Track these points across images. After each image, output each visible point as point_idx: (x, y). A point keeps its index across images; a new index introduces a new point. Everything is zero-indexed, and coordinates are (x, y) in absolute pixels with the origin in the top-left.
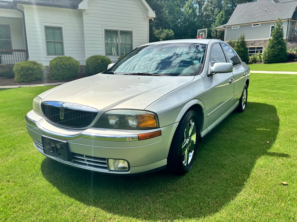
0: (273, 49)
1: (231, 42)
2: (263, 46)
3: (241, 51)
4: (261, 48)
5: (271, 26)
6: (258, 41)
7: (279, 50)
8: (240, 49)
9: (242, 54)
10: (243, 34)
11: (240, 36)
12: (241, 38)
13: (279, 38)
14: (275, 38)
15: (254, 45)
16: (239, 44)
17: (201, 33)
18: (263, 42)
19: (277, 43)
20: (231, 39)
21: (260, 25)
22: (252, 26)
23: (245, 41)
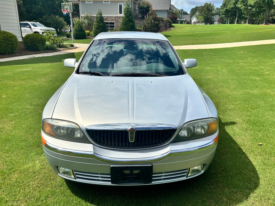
0: (126, 26)
1: (87, 16)
2: (114, 22)
3: (101, 26)
4: (113, 23)
5: (119, 4)
6: (110, 17)
7: (130, 27)
8: (99, 24)
9: (102, 29)
10: (100, 10)
11: (98, 12)
12: (99, 14)
13: (130, 16)
14: (126, 16)
15: (107, 21)
16: (98, 19)
17: (65, 7)
18: (114, 18)
19: (128, 21)
20: (87, 13)
21: (109, 3)
22: (104, 3)
23: (103, 17)
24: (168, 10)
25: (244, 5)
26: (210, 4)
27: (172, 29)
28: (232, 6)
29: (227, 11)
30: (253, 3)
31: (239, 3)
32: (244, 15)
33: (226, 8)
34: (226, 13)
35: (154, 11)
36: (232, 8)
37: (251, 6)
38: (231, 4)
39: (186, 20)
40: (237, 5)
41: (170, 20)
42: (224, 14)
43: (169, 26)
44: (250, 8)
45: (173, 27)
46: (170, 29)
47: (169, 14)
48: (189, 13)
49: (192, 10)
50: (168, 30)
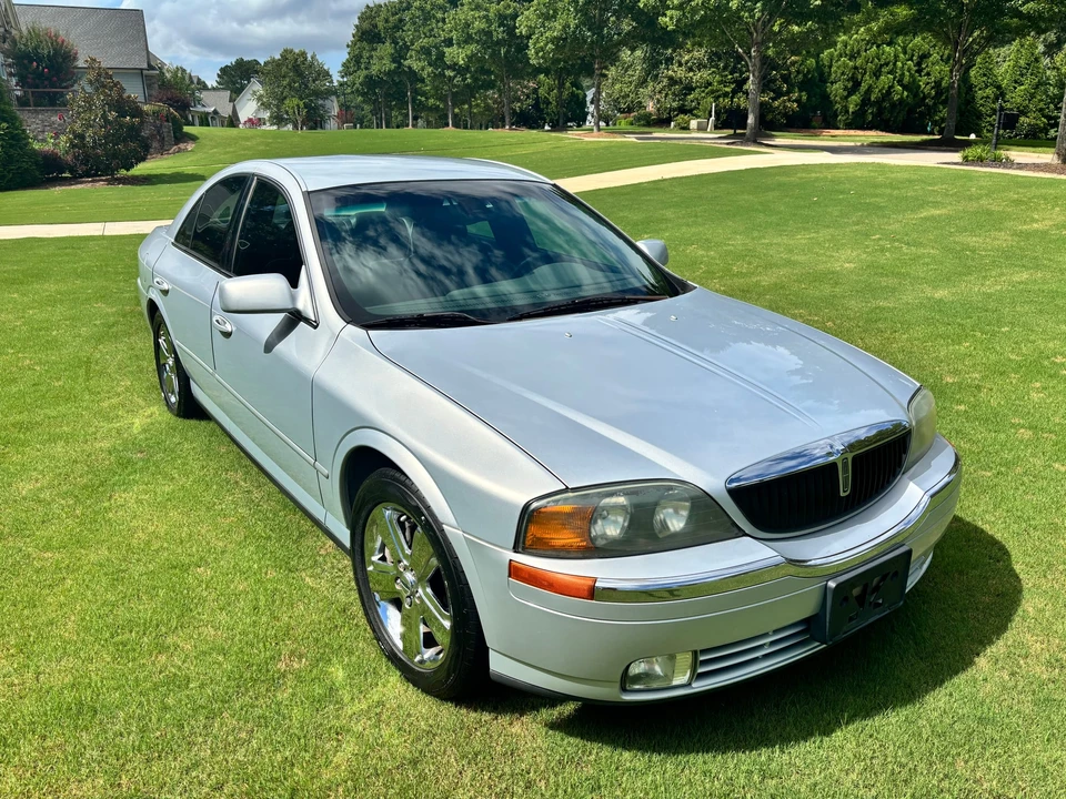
24: (142, 69)
25: (430, 65)
26: (303, 54)
27: (190, 146)
28: (389, 65)
29: (371, 83)
30: (463, 59)
31: (411, 57)
32: (423, 99)
33: (365, 72)
34: (369, 89)
35: (107, 73)
36: (389, 73)
37: (454, 66)
38: (381, 58)
39: (215, 112)
40: (406, 63)
41: (172, 110)
42: (363, 94)
43: (175, 137)
44: (449, 73)
45: (193, 138)
46: (182, 146)
47: (149, 86)
48: (215, 84)
49: (225, 71)
50: (174, 153)
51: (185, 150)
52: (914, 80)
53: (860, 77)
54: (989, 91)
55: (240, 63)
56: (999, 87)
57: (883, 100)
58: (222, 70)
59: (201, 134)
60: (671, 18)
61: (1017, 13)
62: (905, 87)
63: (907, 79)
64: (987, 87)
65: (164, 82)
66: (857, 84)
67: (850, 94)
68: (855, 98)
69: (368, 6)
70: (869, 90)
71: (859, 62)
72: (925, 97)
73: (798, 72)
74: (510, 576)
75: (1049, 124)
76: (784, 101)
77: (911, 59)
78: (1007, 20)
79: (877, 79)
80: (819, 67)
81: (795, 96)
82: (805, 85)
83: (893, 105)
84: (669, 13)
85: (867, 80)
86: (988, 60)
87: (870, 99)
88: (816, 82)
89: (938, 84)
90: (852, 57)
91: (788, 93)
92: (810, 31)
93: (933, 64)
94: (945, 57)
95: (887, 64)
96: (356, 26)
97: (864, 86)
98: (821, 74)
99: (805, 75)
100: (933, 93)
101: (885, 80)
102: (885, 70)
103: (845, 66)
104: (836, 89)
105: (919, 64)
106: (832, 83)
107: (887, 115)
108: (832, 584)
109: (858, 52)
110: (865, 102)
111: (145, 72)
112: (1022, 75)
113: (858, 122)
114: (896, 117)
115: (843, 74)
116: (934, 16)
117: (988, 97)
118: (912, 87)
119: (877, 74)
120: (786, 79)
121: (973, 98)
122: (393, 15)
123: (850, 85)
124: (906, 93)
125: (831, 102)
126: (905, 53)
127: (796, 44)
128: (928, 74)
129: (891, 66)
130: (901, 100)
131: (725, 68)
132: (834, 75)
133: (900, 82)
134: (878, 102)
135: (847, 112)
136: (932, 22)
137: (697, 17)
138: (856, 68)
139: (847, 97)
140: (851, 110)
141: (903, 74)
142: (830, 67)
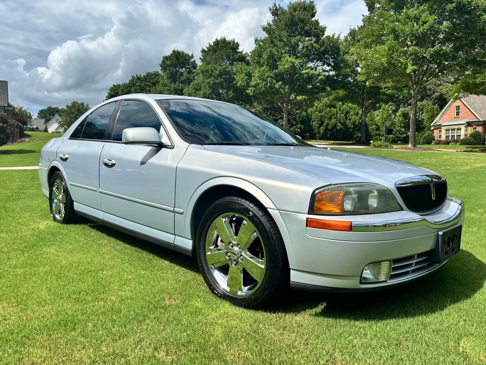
24: (4, 107)
26: (83, 104)
27: (27, 140)
39: (37, 128)
41: (19, 123)
43: (20, 135)
45: (29, 136)
46: (23, 139)
48: (37, 117)
49: (41, 112)
50: (19, 142)
51: (25, 141)
52: (345, 121)
53: (323, 119)
54: (374, 127)
55: (50, 109)
56: (377, 125)
57: (334, 129)
58: (40, 111)
59: (33, 134)
60: (251, 91)
61: (384, 94)
62: (342, 124)
63: (342, 121)
64: (373, 125)
65: (14, 113)
66: (322, 123)
67: (320, 126)
68: (322, 128)
69: (114, 85)
70: (328, 125)
71: (323, 114)
72: (349, 128)
73: (299, 117)
74: (307, 226)
75: (397, 140)
76: (295, 128)
77: (342, 113)
78: (381, 96)
79: (330, 120)
80: (308, 115)
81: (299, 126)
82: (302, 122)
83: (338, 131)
84: (250, 88)
85: (326, 121)
86: (372, 115)
87: (328, 128)
88: (307, 121)
89: (354, 123)
90: (320, 112)
91: (296, 125)
92: (305, 99)
93: (352, 115)
94: (356, 113)
95: (334, 115)
96: (108, 93)
97: (325, 124)
98: (308, 118)
99: (302, 118)
100: (352, 126)
101: (333, 121)
102: (333, 117)
103: (318, 115)
104: (315, 124)
105: (346, 115)
106: (313, 122)
107: (335, 135)
108: (440, 233)
109: (322, 110)
110: (326, 129)
111: (6, 108)
112: (385, 121)
113: (324, 137)
114: (339, 136)
115: (317, 118)
116: (354, 94)
117: (373, 129)
118: (343, 124)
119: (330, 119)
120: (295, 119)
121: (368, 129)
122: (126, 88)
123: (320, 122)
124: (342, 126)
125: (312, 129)
126: (340, 111)
127: (299, 105)
128: (350, 119)
129: (335, 116)
130: (340, 129)
131: (270, 114)
132: (313, 119)
133: (339, 122)
134: (331, 130)
135: (320, 133)
136: (353, 97)
137: (262, 91)
138: (321, 116)
139: (319, 128)
140: (321, 133)
141: (340, 119)
142: (311, 116)
